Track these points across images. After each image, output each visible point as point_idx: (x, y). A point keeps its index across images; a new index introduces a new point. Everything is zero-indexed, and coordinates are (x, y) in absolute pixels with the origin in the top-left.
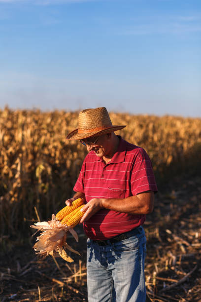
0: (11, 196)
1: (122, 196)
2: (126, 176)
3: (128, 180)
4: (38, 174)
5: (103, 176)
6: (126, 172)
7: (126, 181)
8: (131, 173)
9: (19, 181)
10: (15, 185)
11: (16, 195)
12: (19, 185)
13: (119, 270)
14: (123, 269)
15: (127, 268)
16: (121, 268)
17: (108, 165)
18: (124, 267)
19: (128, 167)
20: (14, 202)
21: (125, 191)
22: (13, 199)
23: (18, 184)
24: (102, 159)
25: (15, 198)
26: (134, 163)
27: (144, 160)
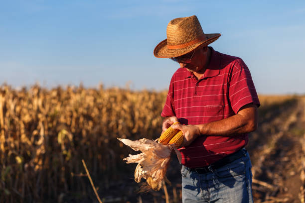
0: (35, 164)
1: (220, 112)
2: (223, 89)
3: (225, 95)
4: (60, 140)
5: (196, 94)
6: (223, 85)
7: (223, 96)
8: (228, 86)
9: (43, 147)
10: (39, 152)
11: (40, 162)
12: (44, 152)
13: (225, 199)
14: (229, 198)
15: (234, 196)
16: (227, 197)
17: (201, 80)
18: (231, 196)
19: (224, 79)
20: (38, 169)
21: (224, 106)
22: (37, 167)
23: (42, 150)
24: (193, 74)
25: (39, 165)
26: (231, 74)
27: (243, 70)
